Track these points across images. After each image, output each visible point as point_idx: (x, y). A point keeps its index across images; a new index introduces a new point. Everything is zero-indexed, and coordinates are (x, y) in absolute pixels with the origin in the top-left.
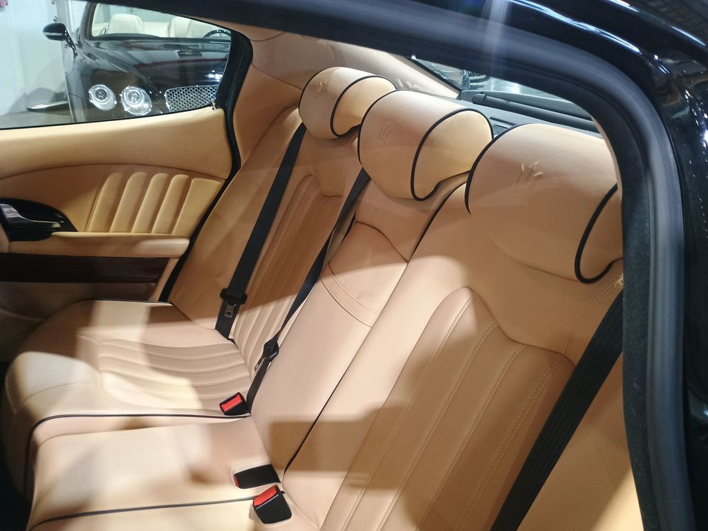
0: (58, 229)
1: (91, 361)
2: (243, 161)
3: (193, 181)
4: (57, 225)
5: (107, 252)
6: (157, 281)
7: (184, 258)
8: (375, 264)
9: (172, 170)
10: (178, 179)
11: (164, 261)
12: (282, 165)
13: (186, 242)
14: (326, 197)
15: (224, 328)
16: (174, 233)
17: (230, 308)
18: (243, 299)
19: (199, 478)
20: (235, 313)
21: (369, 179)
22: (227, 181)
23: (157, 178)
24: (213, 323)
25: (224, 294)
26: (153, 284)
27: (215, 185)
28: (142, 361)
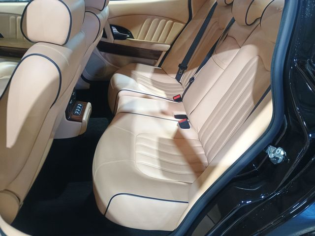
0: (128, 37)
1: (135, 79)
2: (193, 16)
3: (175, 23)
4: (128, 36)
5: (143, 46)
6: (157, 60)
7: (168, 52)
8: (230, 49)
9: (168, 18)
10: (169, 22)
11: (161, 52)
12: (207, 18)
13: (169, 46)
14: (220, 29)
15: (178, 78)
16: (165, 43)
17: (181, 71)
18: (186, 68)
19: (163, 113)
20: (183, 73)
21: (235, 20)
22: (187, 24)
23: (162, 21)
24: (174, 76)
25: (180, 66)
26: (156, 61)
27: (182, 25)
28: (150, 83)
